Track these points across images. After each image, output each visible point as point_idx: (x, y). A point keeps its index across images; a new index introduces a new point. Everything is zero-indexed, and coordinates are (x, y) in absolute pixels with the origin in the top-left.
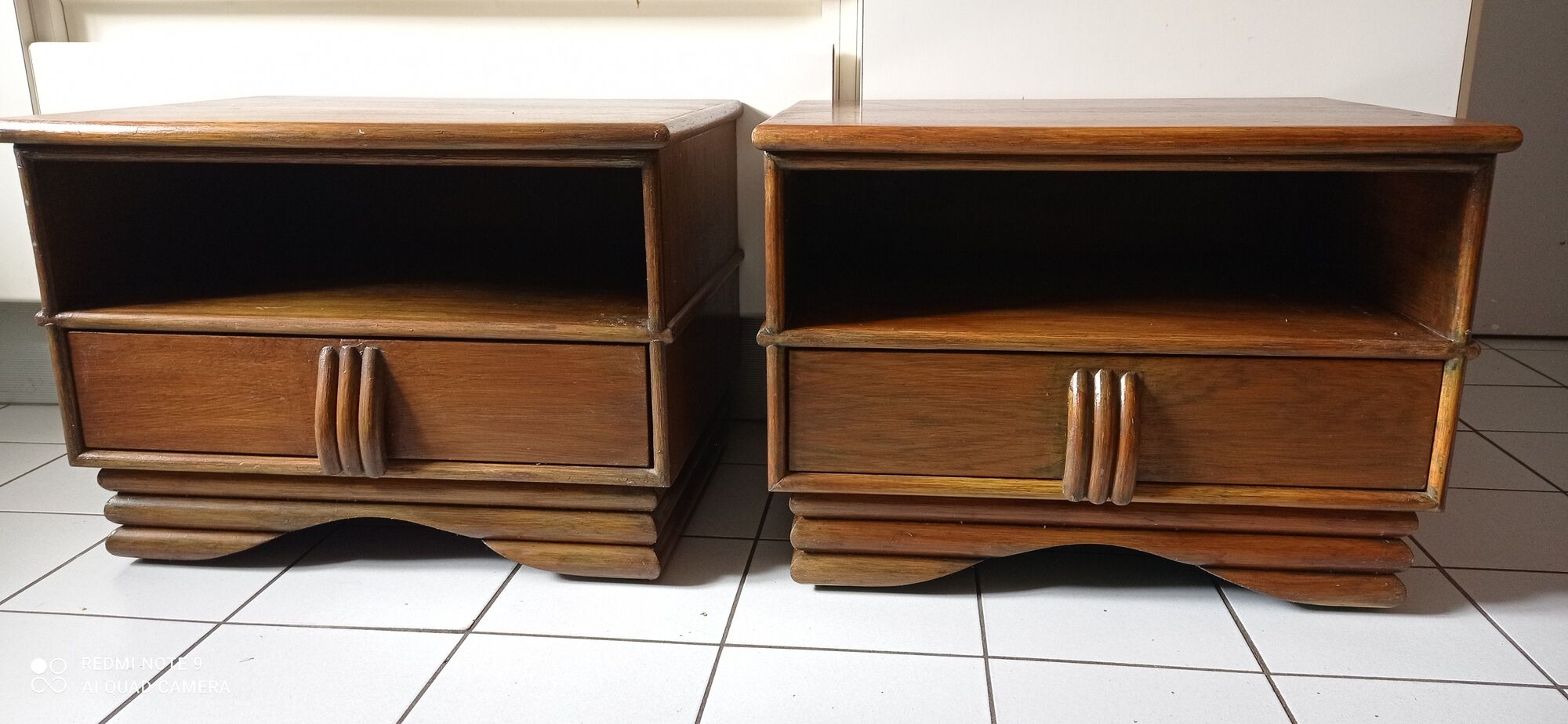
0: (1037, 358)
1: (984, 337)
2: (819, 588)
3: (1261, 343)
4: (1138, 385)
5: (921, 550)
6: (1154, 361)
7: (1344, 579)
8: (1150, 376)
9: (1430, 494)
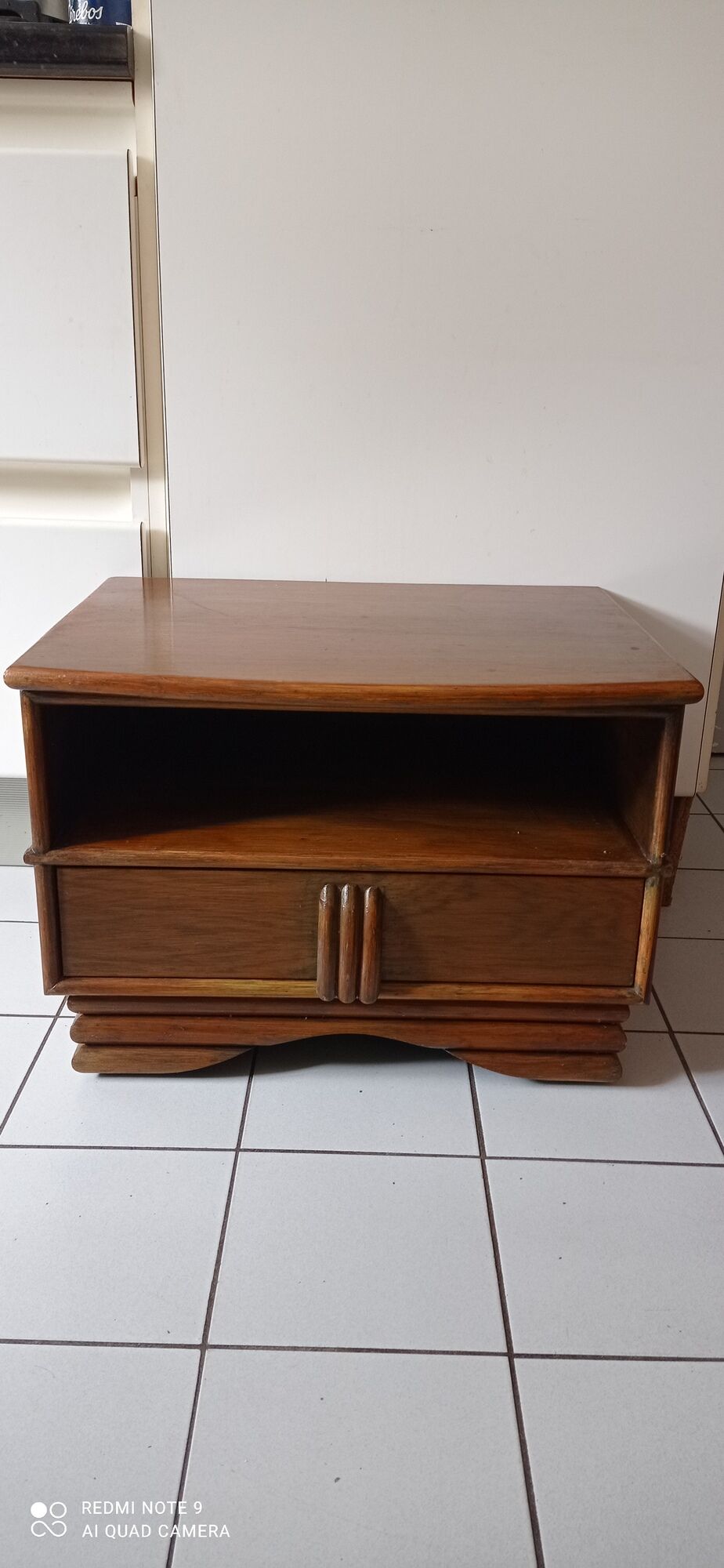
0: (289, 874)
1: (240, 857)
2: (103, 1075)
3: (484, 863)
4: (380, 898)
5: (194, 1041)
6: (394, 877)
7: (568, 1058)
8: (391, 890)
9: (636, 990)
